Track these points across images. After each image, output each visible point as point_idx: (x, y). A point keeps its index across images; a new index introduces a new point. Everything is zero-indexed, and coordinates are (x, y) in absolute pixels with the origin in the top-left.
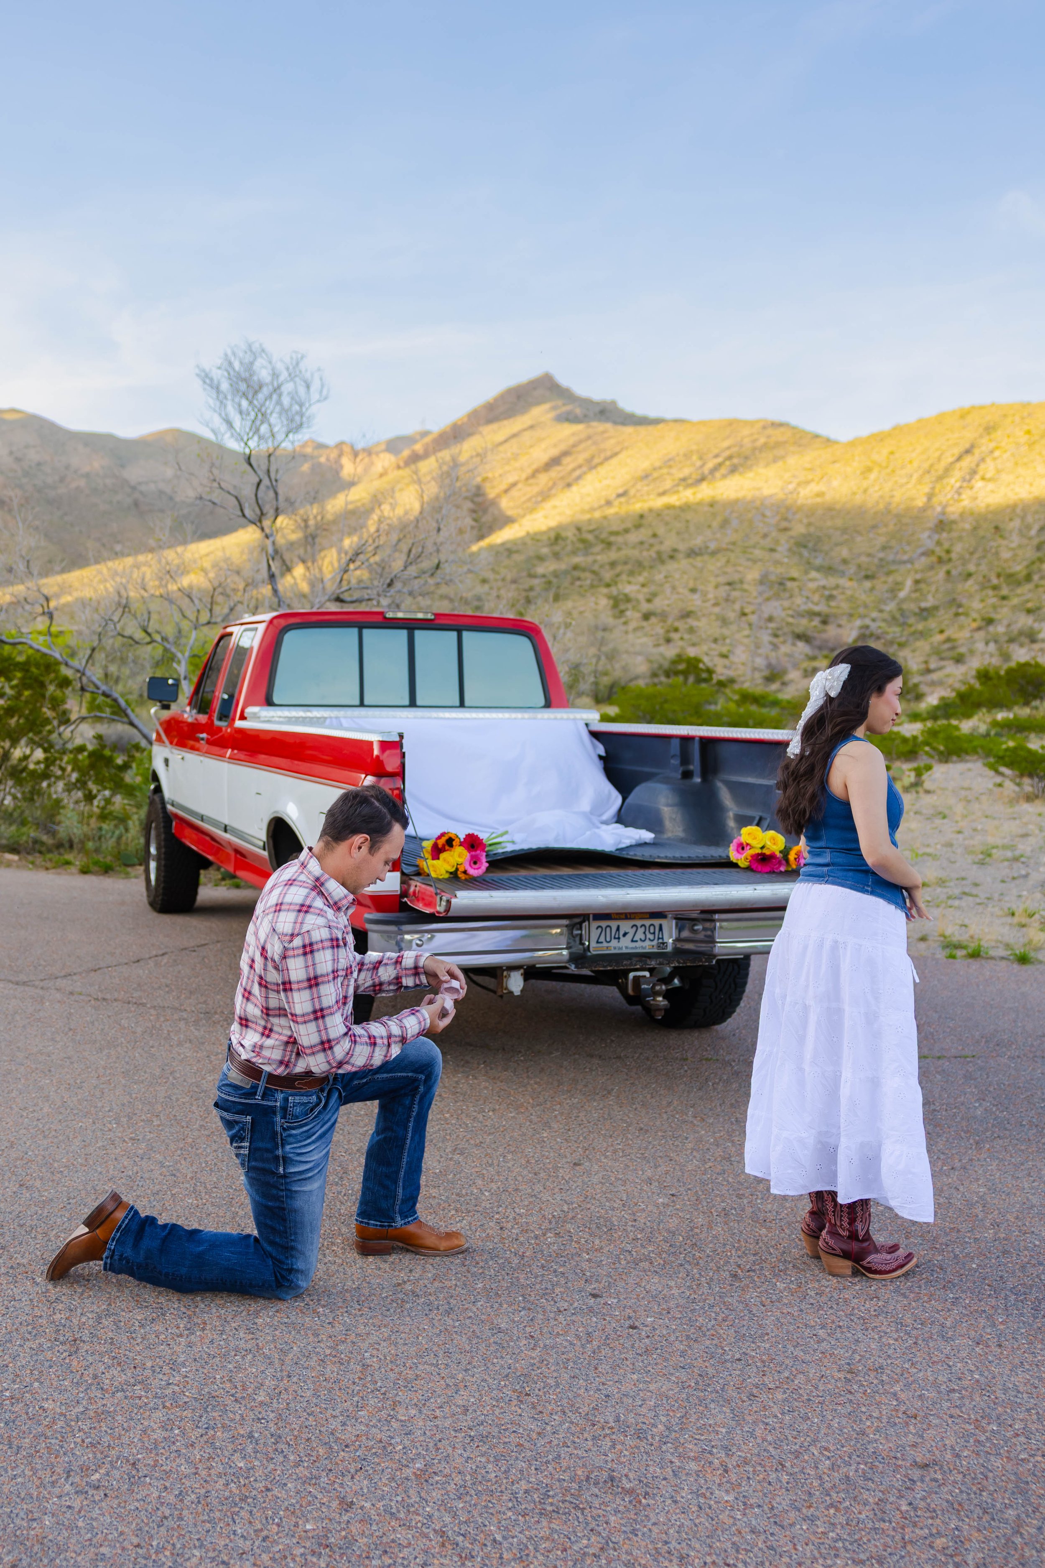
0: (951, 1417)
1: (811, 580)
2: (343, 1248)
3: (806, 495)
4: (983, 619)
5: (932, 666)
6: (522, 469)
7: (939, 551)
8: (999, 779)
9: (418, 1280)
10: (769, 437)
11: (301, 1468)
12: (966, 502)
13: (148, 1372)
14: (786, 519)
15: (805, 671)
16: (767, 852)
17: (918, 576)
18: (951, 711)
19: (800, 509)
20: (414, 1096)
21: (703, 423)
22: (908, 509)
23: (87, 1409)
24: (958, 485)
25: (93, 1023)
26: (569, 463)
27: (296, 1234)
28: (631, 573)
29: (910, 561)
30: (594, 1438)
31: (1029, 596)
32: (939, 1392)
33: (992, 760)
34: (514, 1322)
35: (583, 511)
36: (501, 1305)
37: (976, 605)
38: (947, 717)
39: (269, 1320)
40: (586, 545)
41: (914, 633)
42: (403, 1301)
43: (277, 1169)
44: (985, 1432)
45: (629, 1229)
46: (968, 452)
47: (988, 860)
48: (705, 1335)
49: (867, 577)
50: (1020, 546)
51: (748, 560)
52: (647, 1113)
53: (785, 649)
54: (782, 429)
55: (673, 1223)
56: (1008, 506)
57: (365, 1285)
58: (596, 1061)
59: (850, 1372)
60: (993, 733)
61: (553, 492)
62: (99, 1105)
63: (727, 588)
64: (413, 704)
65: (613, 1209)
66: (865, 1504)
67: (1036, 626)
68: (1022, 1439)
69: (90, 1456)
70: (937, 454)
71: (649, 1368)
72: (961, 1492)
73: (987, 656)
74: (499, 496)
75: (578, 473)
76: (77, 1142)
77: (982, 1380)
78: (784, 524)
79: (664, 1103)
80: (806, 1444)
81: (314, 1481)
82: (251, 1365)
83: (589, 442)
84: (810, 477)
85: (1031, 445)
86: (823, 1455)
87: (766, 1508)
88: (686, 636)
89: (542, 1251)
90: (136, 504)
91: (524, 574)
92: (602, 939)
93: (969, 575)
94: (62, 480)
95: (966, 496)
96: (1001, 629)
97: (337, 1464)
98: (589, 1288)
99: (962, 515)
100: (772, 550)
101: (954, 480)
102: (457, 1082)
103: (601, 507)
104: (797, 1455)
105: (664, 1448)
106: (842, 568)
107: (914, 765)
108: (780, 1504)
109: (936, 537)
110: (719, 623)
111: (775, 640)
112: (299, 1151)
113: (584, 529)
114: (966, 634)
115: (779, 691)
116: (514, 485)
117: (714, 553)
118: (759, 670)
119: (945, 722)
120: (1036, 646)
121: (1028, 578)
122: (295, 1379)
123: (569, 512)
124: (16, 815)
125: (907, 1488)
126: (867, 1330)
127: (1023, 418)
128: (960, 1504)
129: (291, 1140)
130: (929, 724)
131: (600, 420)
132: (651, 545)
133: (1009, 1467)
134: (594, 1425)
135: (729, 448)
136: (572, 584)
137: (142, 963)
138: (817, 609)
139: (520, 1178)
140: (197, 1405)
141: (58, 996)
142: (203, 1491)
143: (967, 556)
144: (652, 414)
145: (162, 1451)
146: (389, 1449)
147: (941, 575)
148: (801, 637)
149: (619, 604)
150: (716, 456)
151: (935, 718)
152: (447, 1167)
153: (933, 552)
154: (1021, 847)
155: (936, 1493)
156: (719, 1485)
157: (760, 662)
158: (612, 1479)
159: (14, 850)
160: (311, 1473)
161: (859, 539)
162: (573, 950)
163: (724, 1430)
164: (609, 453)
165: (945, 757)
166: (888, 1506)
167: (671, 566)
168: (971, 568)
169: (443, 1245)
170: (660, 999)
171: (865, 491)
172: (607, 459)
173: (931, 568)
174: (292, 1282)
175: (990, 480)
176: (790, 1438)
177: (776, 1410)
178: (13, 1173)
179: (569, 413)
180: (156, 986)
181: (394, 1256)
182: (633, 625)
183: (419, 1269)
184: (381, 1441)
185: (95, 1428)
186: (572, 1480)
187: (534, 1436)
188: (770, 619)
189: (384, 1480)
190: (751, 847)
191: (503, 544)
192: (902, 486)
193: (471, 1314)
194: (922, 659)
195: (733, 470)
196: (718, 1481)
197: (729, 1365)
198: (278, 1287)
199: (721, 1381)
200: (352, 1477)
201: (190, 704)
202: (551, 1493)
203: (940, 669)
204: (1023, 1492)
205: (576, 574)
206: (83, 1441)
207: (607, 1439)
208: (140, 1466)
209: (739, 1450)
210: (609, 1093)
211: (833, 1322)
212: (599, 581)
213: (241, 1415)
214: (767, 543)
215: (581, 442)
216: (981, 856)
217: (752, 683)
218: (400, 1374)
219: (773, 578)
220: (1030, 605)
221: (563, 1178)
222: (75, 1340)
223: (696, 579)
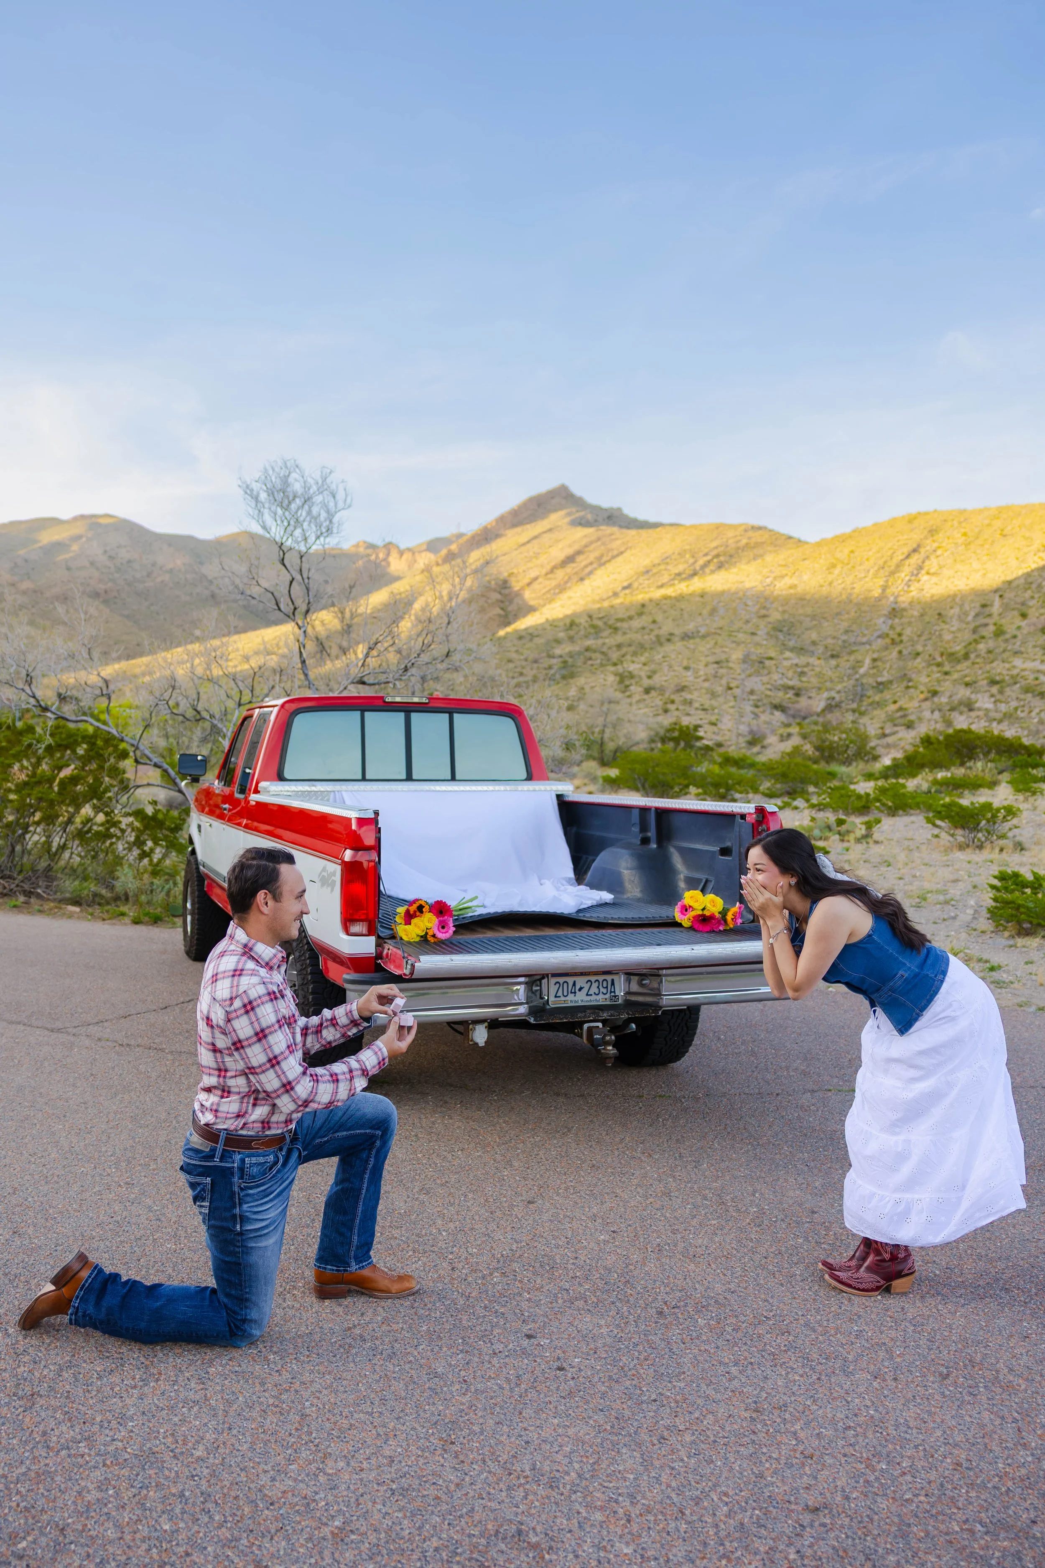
0: (845, 1455)
1: (785, 659)
2: (303, 1292)
3: (782, 587)
4: (929, 692)
5: (887, 731)
6: (542, 566)
7: (892, 634)
8: (936, 831)
9: (367, 1324)
10: (750, 538)
11: (224, 1530)
12: (914, 593)
13: (96, 1428)
14: (764, 608)
15: (782, 736)
16: (707, 913)
17: (875, 656)
18: (899, 771)
19: (776, 599)
20: (371, 1150)
21: (694, 527)
22: (866, 599)
23: (29, 1469)
24: (907, 578)
25: (113, 1068)
26: (582, 561)
27: (250, 1286)
28: (635, 654)
29: (869, 643)
30: (509, 1488)
31: (967, 671)
32: (836, 1430)
33: (931, 815)
34: (450, 1365)
35: (594, 602)
36: (441, 1348)
37: (924, 679)
38: (897, 776)
39: (220, 1369)
40: (596, 631)
41: (871, 704)
42: (350, 1346)
43: (235, 1226)
44: (874, 1471)
45: (570, 1266)
46: (915, 550)
47: (923, 903)
48: (626, 1376)
49: (833, 656)
50: (959, 630)
51: (734, 642)
52: (601, 1150)
53: (764, 717)
54: (760, 532)
55: (610, 1260)
56: (949, 596)
57: (317, 1329)
58: (561, 1099)
59: (756, 1411)
60: (933, 790)
61: (569, 585)
62: (103, 1149)
63: (715, 666)
64: (409, 778)
65: (557, 1247)
66: (756, 1554)
67: (973, 696)
68: (908, 1478)
69: (22, 1521)
70: (889, 553)
71: (570, 1412)
72: (847, 1537)
73: (933, 723)
74: (522, 588)
75: (589, 569)
76: (76, 1188)
77: (877, 1415)
78: (763, 612)
79: (617, 1139)
80: (707, 1489)
81: (233, 1544)
82: (196, 1418)
83: (599, 543)
84: (784, 572)
85: (967, 545)
86: (722, 1500)
87: (661, 1560)
88: (681, 707)
89: (487, 1291)
90: (213, 596)
91: (545, 654)
92: (560, 993)
93: (918, 654)
94: (149, 575)
95: (914, 587)
96: (944, 700)
97: (259, 1524)
98: (525, 1329)
99: (911, 603)
100: (753, 634)
101: (904, 574)
102: (433, 1123)
103: (609, 598)
104: (697, 1501)
105: (574, 1497)
106: (812, 648)
107: (866, 819)
108: (675, 1556)
109: (890, 622)
110: (709, 696)
111: (756, 710)
112: (256, 1209)
113: (595, 616)
114: (915, 703)
115: (758, 753)
116: (536, 579)
117: (704, 637)
118: (744, 736)
119: (894, 781)
120: (973, 714)
121: (966, 656)
122: (235, 1432)
123: (582, 602)
124: (79, 870)
125: (797, 1535)
126: (776, 1366)
127: (960, 523)
128: (845, 1551)
129: (248, 1199)
130: (880, 783)
131: (608, 525)
132: (652, 630)
133: (893, 1508)
134: (510, 1474)
135: (716, 548)
136: (585, 663)
137: (168, 1010)
138: (791, 683)
139: (477, 1218)
140: (136, 1462)
141: (87, 1042)
142: (123, 1558)
143: (916, 638)
144: (652, 519)
145: (93, 1514)
146: (313, 1505)
147: (895, 654)
148: (776, 707)
149: (624, 680)
150: (706, 555)
151: (886, 777)
152: (412, 1207)
153: (887, 635)
154: (952, 891)
155: (823, 1539)
156: (621, 1537)
157: (744, 729)
158: (520, 1532)
159: (77, 902)
160: (232, 1535)
161: (826, 624)
162: (534, 1004)
163: (632, 1477)
164: (615, 552)
165: (893, 812)
166: (777, 1555)
167: (668, 648)
168: (919, 648)
169: (395, 1287)
170: (610, 1048)
171: (830, 584)
172: (614, 557)
173: (886, 648)
174: (245, 1331)
175: (934, 574)
176: (693, 1483)
177: (683, 1453)
178: (10, 1220)
179: (581, 518)
180: (177, 1032)
181: (349, 1299)
182: (636, 697)
183: (370, 1313)
184: (305, 1498)
185: (32, 1490)
186: (482, 1535)
187: (452, 1487)
188: (752, 692)
189: (301, 1541)
190: (693, 909)
191: (526, 629)
192: (861, 579)
193: (411, 1358)
194: (879, 725)
195: (720, 566)
196: (620, 1532)
197: (644, 1406)
198: (231, 1336)
199: (635, 1424)
200: (272, 1539)
201: (218, 778)
202: (459, 1551)
203: (894, 733)
204: (904, 1536)
205: (588, 654)
206: (18, 1505)
207: (521, 1489)
208: (68, 1531)
209: (644, 1497)
210: (569, 1131)
211: (746, 1359)
212: (607, 661)
213: (177, 1472)
214: (749, 628)
215: (591, 543)
216: (918, 900)
217: (735, 748)
218: (335, 1423)
219: (754, 657)
220: (967, 679)
221: (517, 1217)
222: (32, 1395)
223: (689, 659)
